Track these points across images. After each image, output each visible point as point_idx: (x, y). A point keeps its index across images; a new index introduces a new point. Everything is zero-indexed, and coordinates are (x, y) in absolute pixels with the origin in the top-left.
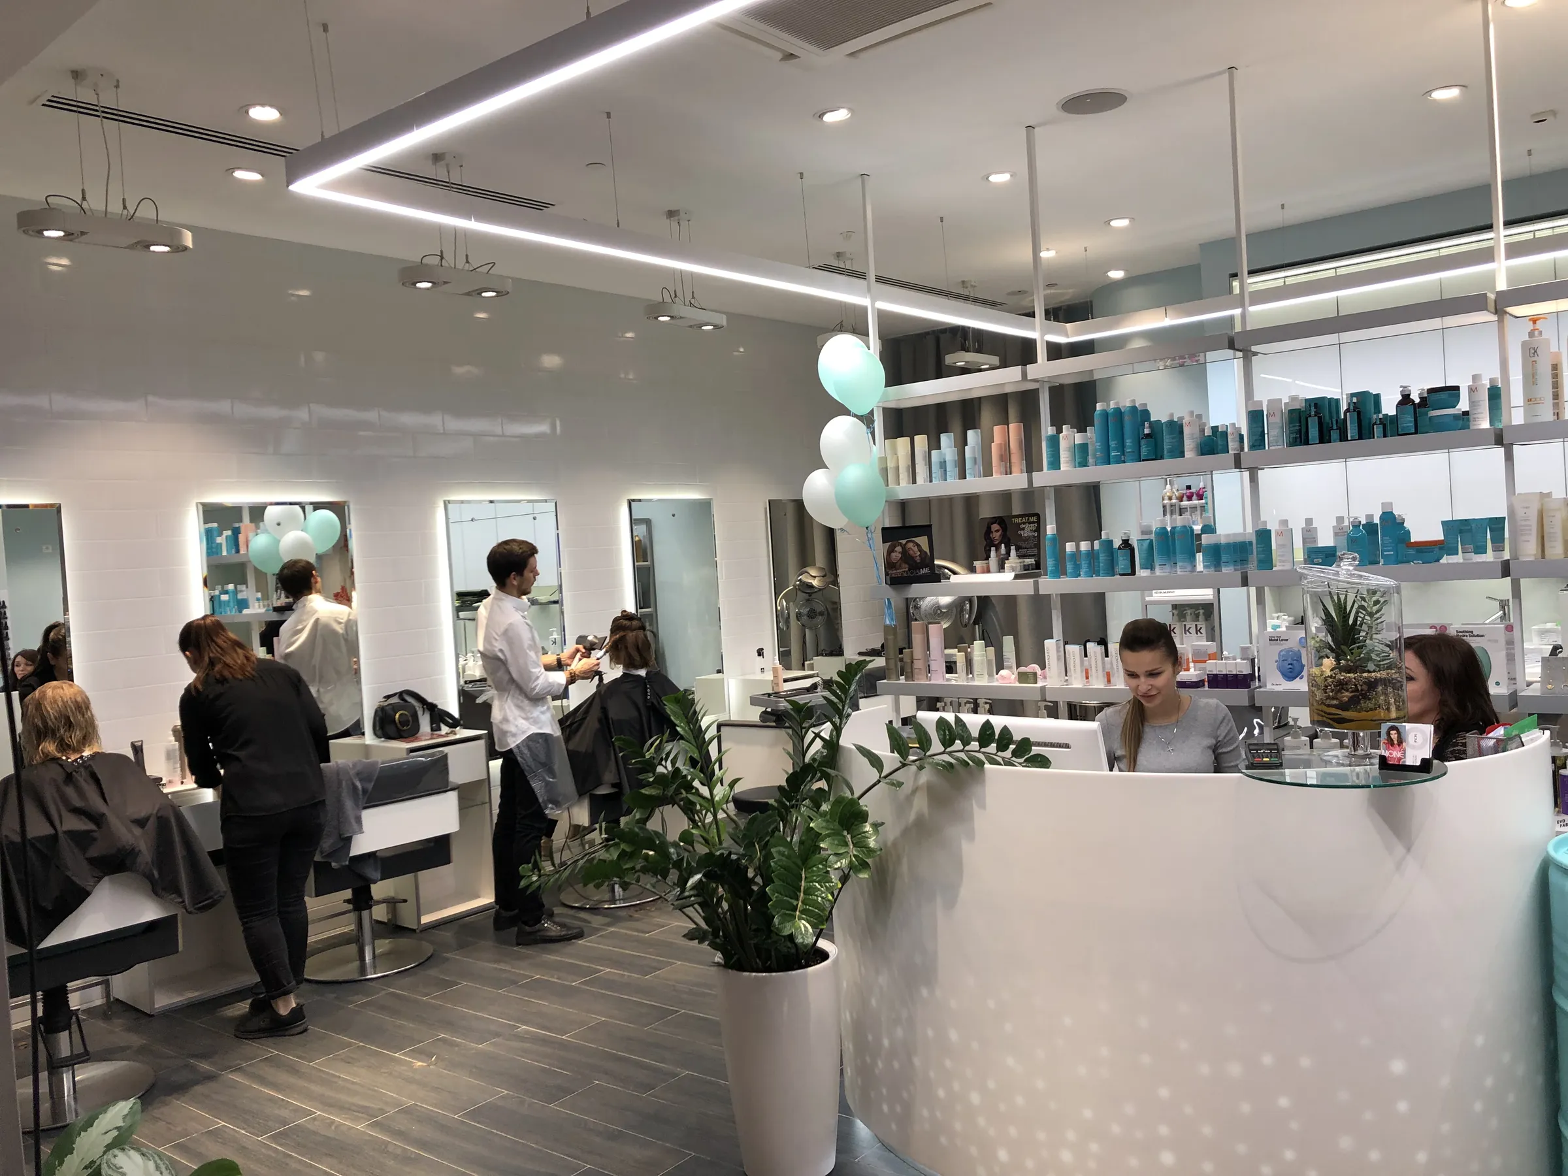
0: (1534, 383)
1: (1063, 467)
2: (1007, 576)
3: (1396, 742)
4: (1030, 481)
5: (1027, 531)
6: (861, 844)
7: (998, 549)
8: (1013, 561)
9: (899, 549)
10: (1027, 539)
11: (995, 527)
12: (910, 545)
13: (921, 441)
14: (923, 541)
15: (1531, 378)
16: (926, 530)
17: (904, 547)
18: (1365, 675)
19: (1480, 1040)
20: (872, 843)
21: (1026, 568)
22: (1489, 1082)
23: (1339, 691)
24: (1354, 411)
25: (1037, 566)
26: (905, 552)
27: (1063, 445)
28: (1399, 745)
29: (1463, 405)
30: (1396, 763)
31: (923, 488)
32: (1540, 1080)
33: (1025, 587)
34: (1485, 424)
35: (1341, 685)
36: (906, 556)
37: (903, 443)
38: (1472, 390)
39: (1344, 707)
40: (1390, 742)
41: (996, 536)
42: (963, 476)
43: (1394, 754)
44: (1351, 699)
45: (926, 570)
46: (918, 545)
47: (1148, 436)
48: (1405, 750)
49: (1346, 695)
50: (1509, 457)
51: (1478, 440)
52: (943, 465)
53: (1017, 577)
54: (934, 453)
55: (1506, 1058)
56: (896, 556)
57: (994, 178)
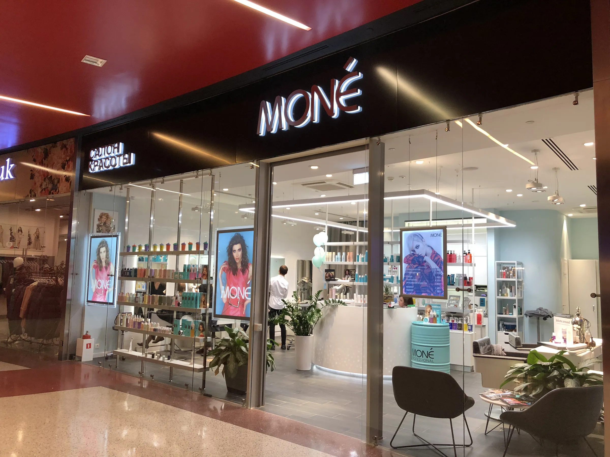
1: (360, 261)
2: (348, 281)
4: (353, 263)
5: (353, 273)
7: (347, 276)
8: (350, 278)
9: (328, 274)
10: (353, 274)
11: (347, 271)
12: (330, 273)
13: (334, 253)
17: (329, 273)
18: (388, 295)
21: (352, 280)
26: (329, 275)
27: (360, 257)
31: (334, 262)
33: (351, 283)
37: (330, 253)
40: (389, 304)
41: (347, 273)
42: (341, 261)
43: (389, 305)
44: (386, 298)
45: (333, 279)
46: (332, 274)
52: (338, 258)
53: (350, 281)
54: (336, 256)
56: (327, 275)
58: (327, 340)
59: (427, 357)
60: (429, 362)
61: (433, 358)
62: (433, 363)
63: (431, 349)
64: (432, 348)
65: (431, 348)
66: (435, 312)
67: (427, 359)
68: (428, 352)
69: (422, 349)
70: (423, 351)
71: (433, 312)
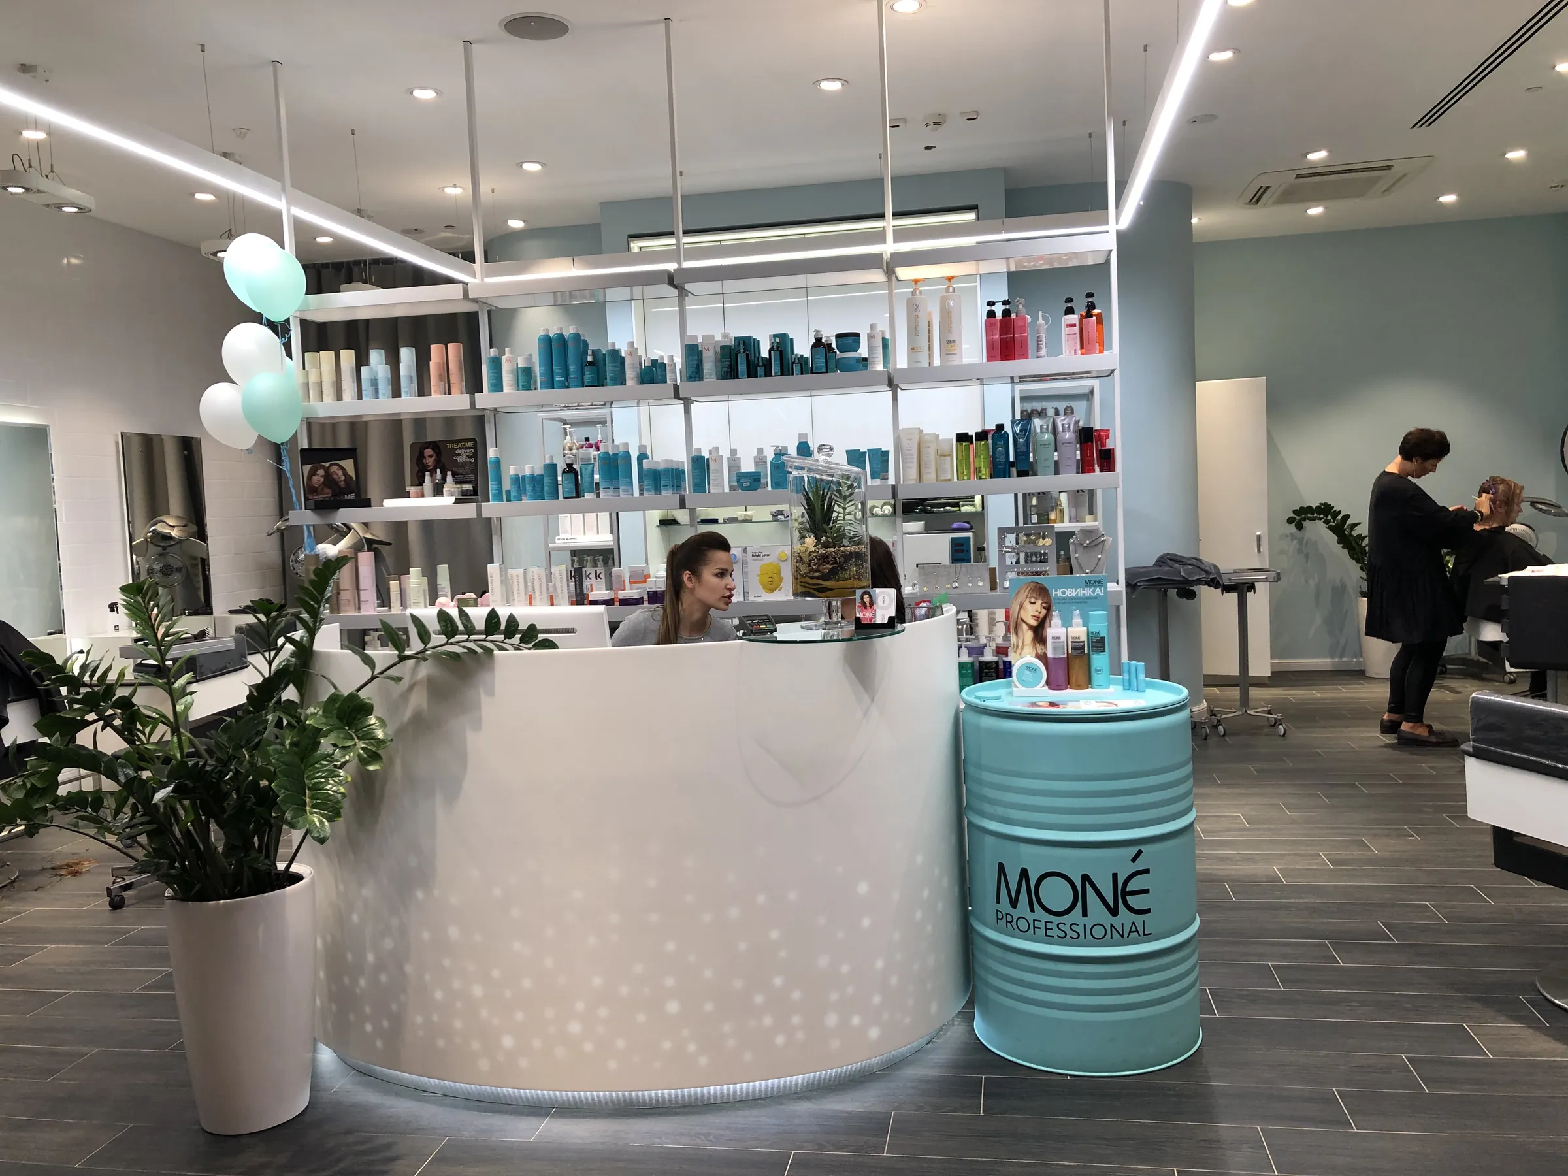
0: (916, 335)
1: (506, 389)
2: (447, 500)
3: (868, 605)
4: (473, 404)
5: (463, 457)
6: (368, 736)
7: (433, 472)
8: (449, 485)
9: (321, 472)
10: (463, 465)
11: (428, 452)
12: (334, 468)
13: (348, 356)
14: (348, 465)
15: (913, 331)
16: (350, 453)
17: (327, 470)
18: (842, 549)
19: (919, 859)
20: (380, 734)
21: (464, 493)
22: (926, 893)
23: (821, 564)
24: (778, 350)
25: (475, 492)
26: (328, 475)
27: (506, 368)
28: (871, 607)
29: (863, 352)
30: (868, 622)
31: (350, 406)
32: (956, 890)
33: (468, 511)
34: (880, 367)
35: (824, 558)
36: (329, 478)
37: (327, 356)
38: (870, 337)
39: (825, 577)
40: (864, 605)
41: (430, 461)
42: (397, 393)
43: (865, 615)
44: (831, 570)
45: (351, 497)
46: (343, 469)
47: (590, 363)
48: (875, 612)
49: (827, 568)
50: (895, 398)
51: (871, 382)
52: (374, 382)
53: (457, 501)
54: (363, 368)
55: (937, 872)
56: (318, 479)
57: (418, 94)
58: (420, 895)
59: (1114, 912)
60: (1124, 938)
61: (1148, 911)
62: (1147, 937)
63: (1134, 860)
64: (1140, 852)
65: (1133, 851)
66: (1077, 620)
67: (1116, 921)
68: (1115, 876)
69: (1075, 864)
70: (1085, 878)
71: (1067, 623)
